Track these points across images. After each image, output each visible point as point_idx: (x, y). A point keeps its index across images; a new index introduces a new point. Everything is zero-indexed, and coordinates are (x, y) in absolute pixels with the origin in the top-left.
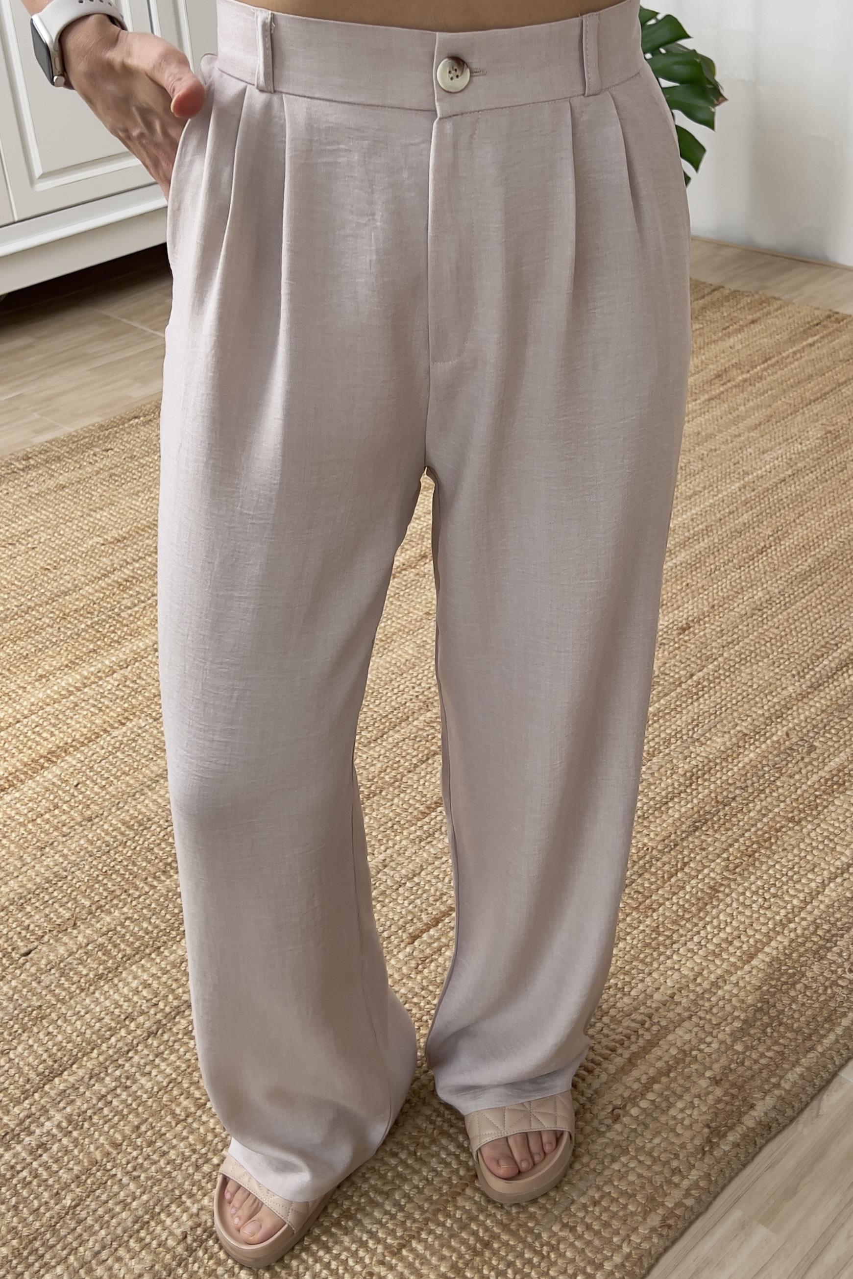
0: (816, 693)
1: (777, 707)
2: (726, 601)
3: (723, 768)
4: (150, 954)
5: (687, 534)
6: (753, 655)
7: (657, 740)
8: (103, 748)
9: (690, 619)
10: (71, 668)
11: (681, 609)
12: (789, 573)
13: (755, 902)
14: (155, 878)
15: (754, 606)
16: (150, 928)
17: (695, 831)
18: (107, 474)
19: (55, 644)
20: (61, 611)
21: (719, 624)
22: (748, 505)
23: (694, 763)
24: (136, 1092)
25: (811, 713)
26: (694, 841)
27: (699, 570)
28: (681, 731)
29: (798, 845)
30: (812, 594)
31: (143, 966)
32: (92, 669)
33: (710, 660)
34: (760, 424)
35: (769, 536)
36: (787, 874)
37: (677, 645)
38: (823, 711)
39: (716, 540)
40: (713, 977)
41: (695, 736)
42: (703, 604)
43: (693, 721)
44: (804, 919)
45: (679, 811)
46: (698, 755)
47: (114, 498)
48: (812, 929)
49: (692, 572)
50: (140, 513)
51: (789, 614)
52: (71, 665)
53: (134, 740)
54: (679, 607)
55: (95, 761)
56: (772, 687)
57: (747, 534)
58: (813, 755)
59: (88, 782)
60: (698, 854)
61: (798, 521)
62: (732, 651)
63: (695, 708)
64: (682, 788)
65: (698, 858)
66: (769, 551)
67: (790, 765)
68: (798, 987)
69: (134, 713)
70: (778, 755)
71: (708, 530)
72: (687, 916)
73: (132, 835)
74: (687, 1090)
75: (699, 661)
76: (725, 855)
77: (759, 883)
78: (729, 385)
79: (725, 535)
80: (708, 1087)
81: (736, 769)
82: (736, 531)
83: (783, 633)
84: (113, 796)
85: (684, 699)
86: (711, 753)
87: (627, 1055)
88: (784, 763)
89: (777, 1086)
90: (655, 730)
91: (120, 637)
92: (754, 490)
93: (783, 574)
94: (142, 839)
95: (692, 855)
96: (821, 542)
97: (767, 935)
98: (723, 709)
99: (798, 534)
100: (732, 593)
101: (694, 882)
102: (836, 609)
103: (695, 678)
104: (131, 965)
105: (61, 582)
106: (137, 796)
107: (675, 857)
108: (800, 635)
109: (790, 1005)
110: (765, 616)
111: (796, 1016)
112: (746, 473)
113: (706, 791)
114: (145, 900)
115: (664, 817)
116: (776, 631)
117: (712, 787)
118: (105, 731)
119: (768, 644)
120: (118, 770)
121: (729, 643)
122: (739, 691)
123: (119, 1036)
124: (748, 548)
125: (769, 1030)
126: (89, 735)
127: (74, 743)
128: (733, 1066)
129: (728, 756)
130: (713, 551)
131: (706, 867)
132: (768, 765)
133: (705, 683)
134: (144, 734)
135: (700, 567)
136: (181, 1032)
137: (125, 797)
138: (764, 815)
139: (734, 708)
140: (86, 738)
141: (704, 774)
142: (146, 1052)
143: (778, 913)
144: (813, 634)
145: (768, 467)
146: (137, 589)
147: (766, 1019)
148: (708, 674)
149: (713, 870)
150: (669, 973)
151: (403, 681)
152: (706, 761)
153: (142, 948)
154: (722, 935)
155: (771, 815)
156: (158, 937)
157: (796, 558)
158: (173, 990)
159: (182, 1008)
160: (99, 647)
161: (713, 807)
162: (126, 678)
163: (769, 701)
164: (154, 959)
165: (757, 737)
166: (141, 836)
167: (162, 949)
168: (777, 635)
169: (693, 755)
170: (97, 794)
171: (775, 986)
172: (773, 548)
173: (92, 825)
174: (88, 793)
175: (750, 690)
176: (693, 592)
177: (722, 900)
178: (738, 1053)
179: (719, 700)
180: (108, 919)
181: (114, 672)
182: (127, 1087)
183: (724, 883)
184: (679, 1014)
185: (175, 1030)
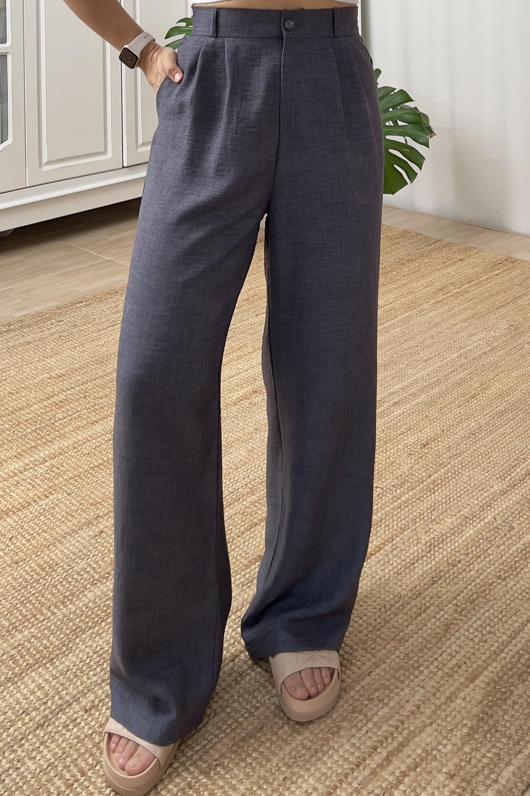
0: (513, 490)
1: (487, 499)
2: (452, 427)
3: (451, 540)
4: (46, 664)
5: (425, 384)
6: (470, 464)
7: (407, 519)
8: (32, 513)
9: (429, 438)
10: (18, 458)
11: (422, 432)
12: (491, 411)
13: (476, 636)
14: (56, 607)
15: (469, 431)
16: (48, 644)
17: (433, 584)
18: (57, 335)
19: (10, 441)
20: (17, 420)
21: (447, 442)
22: (463, 367)
23: (432, 536)
24: (24, 772)
25: (509, 503)
26: (433, 591)
27: (433, 407)
28: (423, 514)
29: (505, 596)
30: (507, 426)
31: (40, 673)
32: (32, 459)
33: (442, 466)
34: (468, 319)
35: (478, 387)
36: (497, 617)
37: (420, 456)
38: (518, 503)
39: (444, 389)
40: (448, 693)
41: (432, 517)
42: (437, 429)
43: (431, 507)
44: (511, 650)
45: (422, 569)
46: (435, 530)
47: (60, 351)
48: (517, 657)
49: (429, 408)
50: (75, 359)
51: (493, 438)
52: (18, 456)
53: (53, 508)
54: (421, 431)
55: (25, 522)
56: (483, 486)
57: (464, 386)
58: (512, 533)
59: (19, 536)
60: (436, 601)
61: (495, 378)
62: (456, 461)
63: (432, 498)
64: (424, 554)
65: (436, 603)
66: (478, 397)
67: (497, 539)
68: (509, 702)
69: (55, 490)
70: (489, 532)
71: (438, 382)
72: (429, 646)
73: (44, 575)
74: (429, 783)
75: (434, 467)
76: (455, 602)
77: (479, 622)
78: (448, 295)
79: (449, 385)
80: (444, 780)
81: (460, 541)
82: (456, 383)
83: (489, 450)
84: (34, 547)
85: (425, 492)
86: (444, 530)
87: (384, 754)
88: (493, 537)
89: (496, 781)
90: (405, 512)
91: (52, 438)
92: (466, 358)
93: (487, 412)
94: (50, 578)
95: (432, 602)
96: (511, 392)
97: (485, 661)
98: (452, 500)
99: (496, 387)
100: (454, 422)
101: (433, 620)
102: (523, 436)
103: (432, 478)
104: (32, 672)
105: (20, 401)
106: (51, 547)
107: (420, 602)
108: (500, 452)
109: (503, 716)
110: (477, 438)
111: (508, 725)
112: (461, 348)
113: (441, 556)
114: (47, 623)
115: (412, 573)
116: (485, 449)
117: (445, 553)
118: (35, 501)
119: (480, 457)
120: (40, 529)
121: (454, 455)
122: (462, 487)
123: (16, 727)
124: (464, 395)
125: (488, 736)
126: (23, 504)
127: (13, 509)
128: (463, 764)
129: (455, 532)
130: (441, 395)
131: (441, 610)
132: (482, 539)
133: (439, 482)
134: (60, 504)
135: (434, 405)
136: (61, 725)
137: (42, 548)
138: (481, 574)
139: (459, 499)
140: (21, 506)
141: (439, 544)
142: (34, 740)
143: (492, 646)
144: (509, 451)
145: (475, 344)
146: (68, 408)
147: (486, 728)
148: (441, 475)
149: (446, 612)
150: (417, 689)
151: (237, 474)
152: (440, 535)
153: (41, 659)
154: (454, 661)
155: (485, 574)
156: (53, 651)
157: (495, 402)
158: (59, 692)
159: (64, 707)
160: (38, 445)
161: (446, 567)
162: (53, 466)
163: (482, 495)
164: (48, 668)
165: (474, 519)
166: (50, 575)
167: (54, 660)
168: (485, 451)
169: (431, 531)
170: (24, 545)
171: (492, 701)
172: (480, 395)
173: (18, 567)
174: (18, 544)
175: (469, 487)
176: (430, 421)
177: (453, 635)
178: (466, 753)
179: (448, 494)
180: (20, 636)
181: (46, 461)
182: (18, 769)
183: (454, 622)
184: (423, 721)
185: (57, 724)
